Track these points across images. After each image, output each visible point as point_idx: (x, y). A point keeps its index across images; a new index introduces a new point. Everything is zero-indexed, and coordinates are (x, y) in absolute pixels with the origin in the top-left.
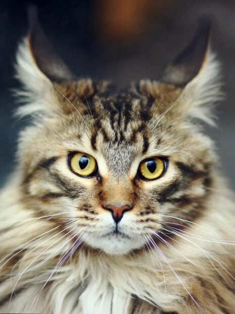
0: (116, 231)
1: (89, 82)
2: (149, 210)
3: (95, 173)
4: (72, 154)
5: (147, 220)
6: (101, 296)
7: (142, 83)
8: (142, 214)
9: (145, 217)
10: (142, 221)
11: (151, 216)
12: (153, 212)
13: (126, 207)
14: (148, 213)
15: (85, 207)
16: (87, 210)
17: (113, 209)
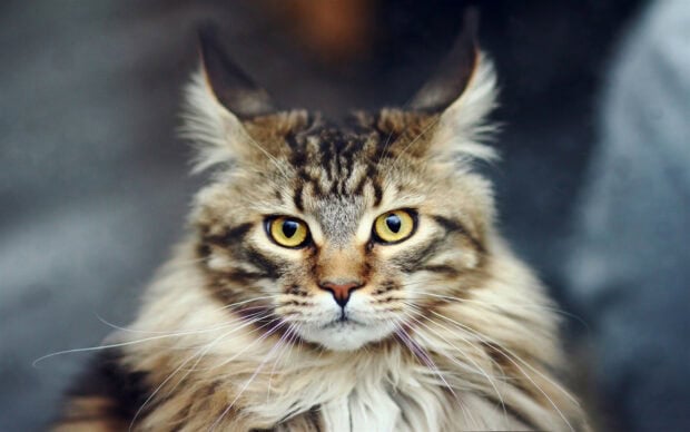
0: (344, 319)
1: (304, 114)
2: (391, 285)
3: (308, 242)
4: (269, 219)
5: (389, 300)
6: (367, 408)
7: (385, 113)
8: (380, 292)
9: (384, 296)
10: (380, 301)
11: (394, 293)
12: (398, 288)
13: (354, 285)
14: (389, 289)
15: (293, 289)
16: (296, 293)
17: (334, 288)
